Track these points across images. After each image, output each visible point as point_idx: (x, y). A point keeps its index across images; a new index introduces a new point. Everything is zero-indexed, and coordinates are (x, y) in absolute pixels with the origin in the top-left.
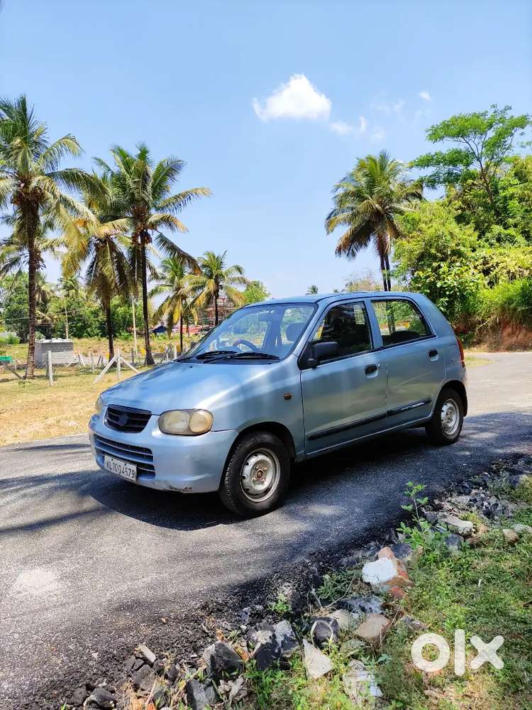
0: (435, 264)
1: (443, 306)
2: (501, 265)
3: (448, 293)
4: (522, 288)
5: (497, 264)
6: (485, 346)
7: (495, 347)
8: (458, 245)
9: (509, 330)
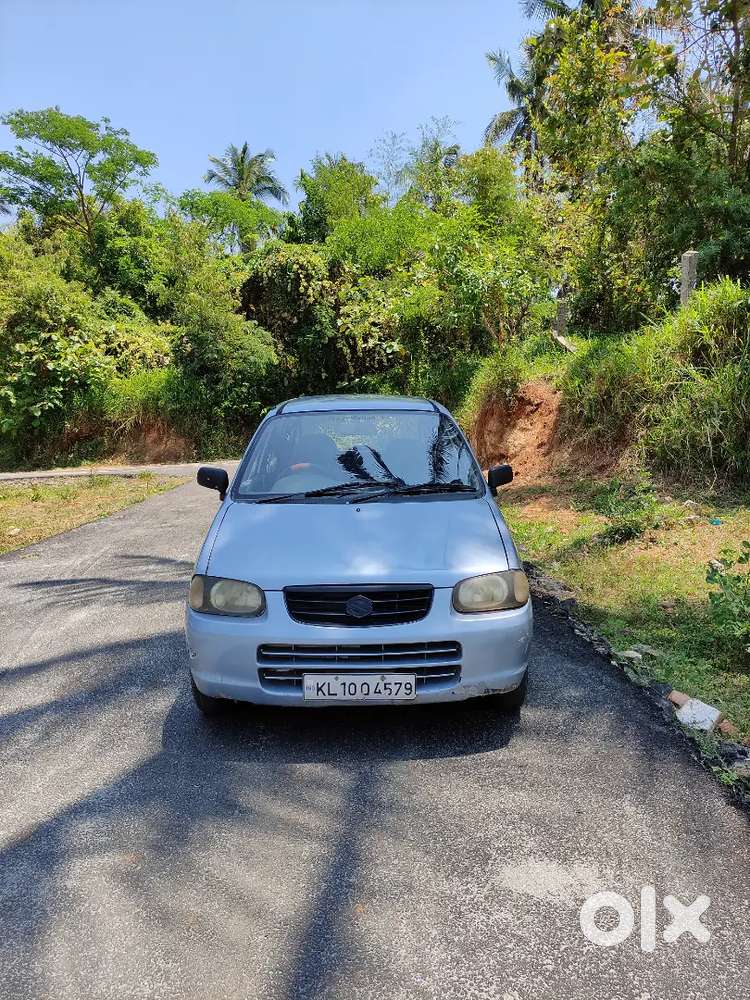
0: (44, 335)
1: (57, 398)
2: (132, 347)
3: (61, 379)
4: (168, 381)
5: (127, 345)
6: (123, 457)
7: (137, 458)
8: (73, 310)
9: (154, 435)
